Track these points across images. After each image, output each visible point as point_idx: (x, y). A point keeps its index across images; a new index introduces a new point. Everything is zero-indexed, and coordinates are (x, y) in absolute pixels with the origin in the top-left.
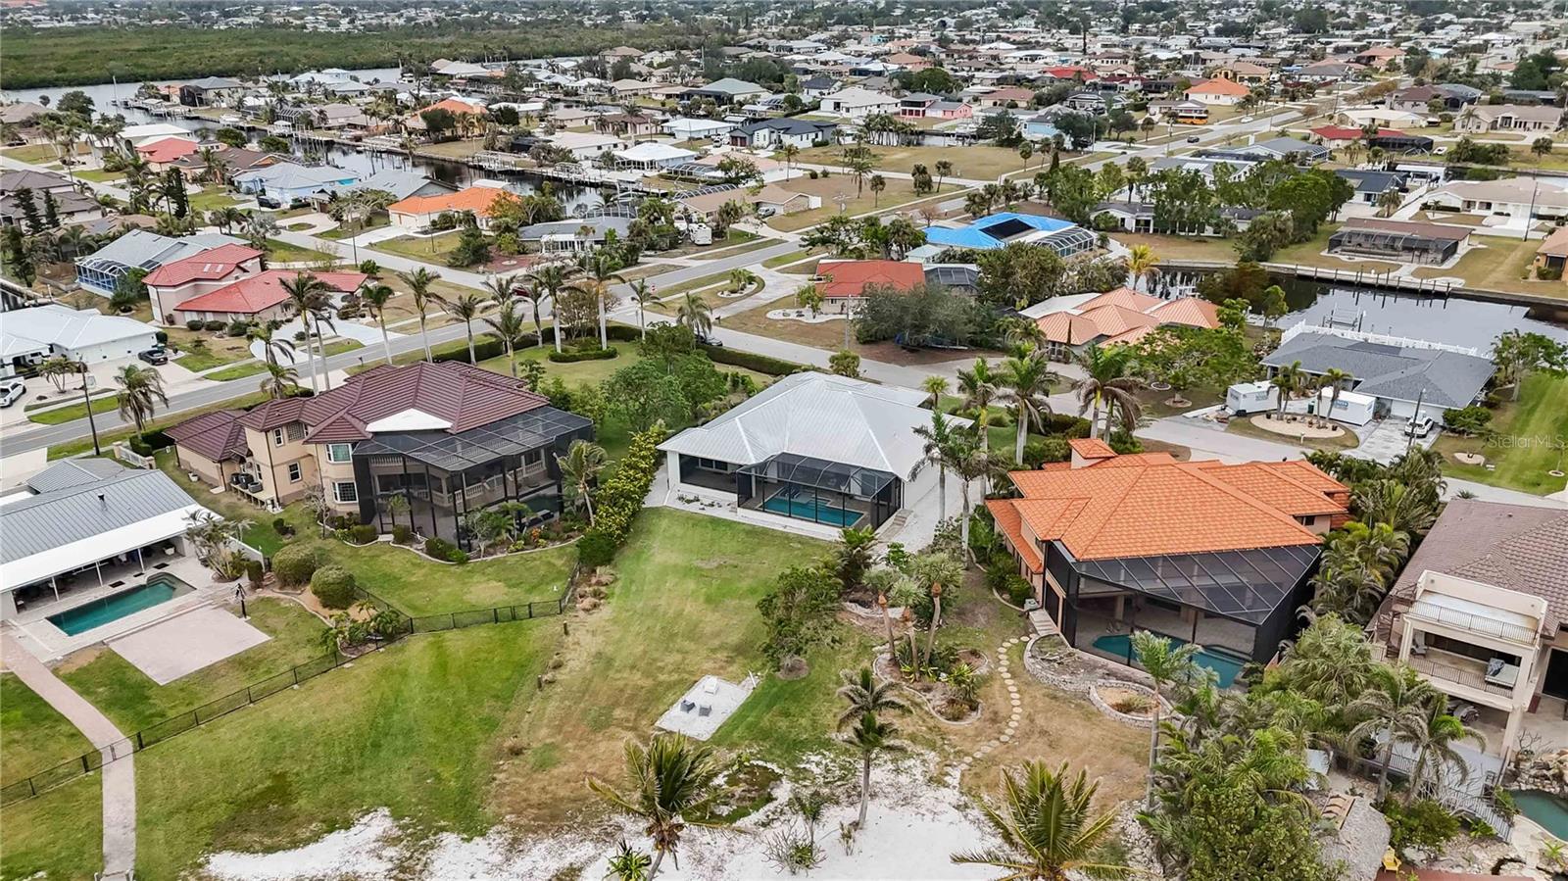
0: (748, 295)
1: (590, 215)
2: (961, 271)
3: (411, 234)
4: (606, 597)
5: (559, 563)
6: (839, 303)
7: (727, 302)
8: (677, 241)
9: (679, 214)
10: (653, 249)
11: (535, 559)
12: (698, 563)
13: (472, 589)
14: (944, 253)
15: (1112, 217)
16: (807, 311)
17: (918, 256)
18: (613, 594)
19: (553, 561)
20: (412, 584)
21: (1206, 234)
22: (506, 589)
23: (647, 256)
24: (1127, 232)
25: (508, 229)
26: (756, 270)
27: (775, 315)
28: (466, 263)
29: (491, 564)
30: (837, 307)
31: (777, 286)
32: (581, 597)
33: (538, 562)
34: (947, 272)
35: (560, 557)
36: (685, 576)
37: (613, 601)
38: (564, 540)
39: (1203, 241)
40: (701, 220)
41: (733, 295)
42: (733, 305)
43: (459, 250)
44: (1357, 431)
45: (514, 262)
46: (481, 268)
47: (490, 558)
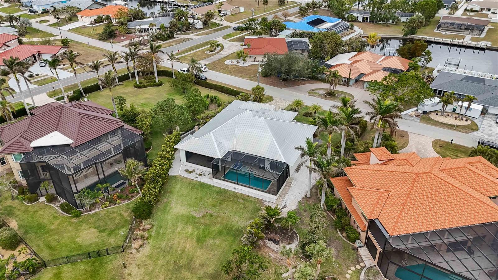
0: (217, 53)
1: (156, 17)
2: (301, 42)
3: (86, 25)
4: (147, 238)
5: (126, 214)
6: (254, 58)
7: (209, 56)
8: (189, 28)
9: (190, 16)
10: (180, 31)
11: (114, 212)
12: (194, 214)
13: (81, 234)
14: (293, 33)
15: (354, 16)
16: (240, 61)
17: (284, 35)
18: (151, 236)
19: (123, 213)
20: (51, 230)
21: (389, 23)
22: (98, 234)
23: (177, 34)
24: (359, 22)
25: (122, 24)
26: (220, 40)
27: (228, 62)
28: (106, 38)
29: (92, 216)
30: (253, 59)
31: (228, 48)
32: (134, 240)
33: (115, 214)
34: (296, 43)
35: (127, 211)
36: (187, 223)
37: (150, 241)
38: (129, 199)
39: (388, 26)
40: (198, 19)
41: (211, 53)
42: (211, 58)
43: (103, 33)
44: (476, 121)
45: (125, 37)
46: (112, 41)
47: (92, 212)
